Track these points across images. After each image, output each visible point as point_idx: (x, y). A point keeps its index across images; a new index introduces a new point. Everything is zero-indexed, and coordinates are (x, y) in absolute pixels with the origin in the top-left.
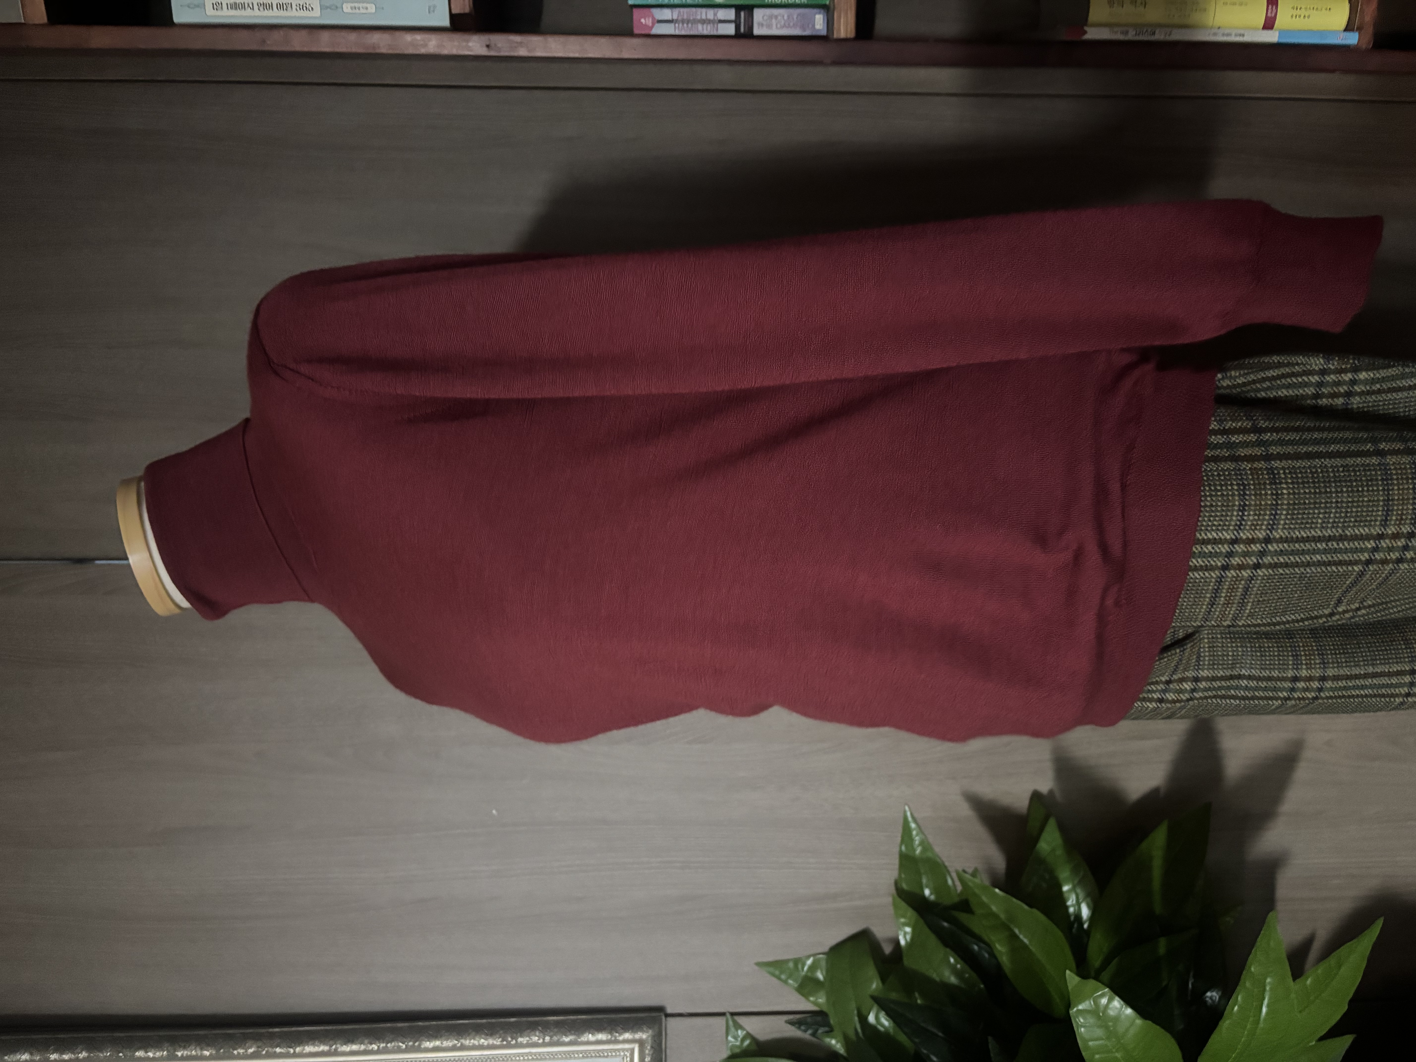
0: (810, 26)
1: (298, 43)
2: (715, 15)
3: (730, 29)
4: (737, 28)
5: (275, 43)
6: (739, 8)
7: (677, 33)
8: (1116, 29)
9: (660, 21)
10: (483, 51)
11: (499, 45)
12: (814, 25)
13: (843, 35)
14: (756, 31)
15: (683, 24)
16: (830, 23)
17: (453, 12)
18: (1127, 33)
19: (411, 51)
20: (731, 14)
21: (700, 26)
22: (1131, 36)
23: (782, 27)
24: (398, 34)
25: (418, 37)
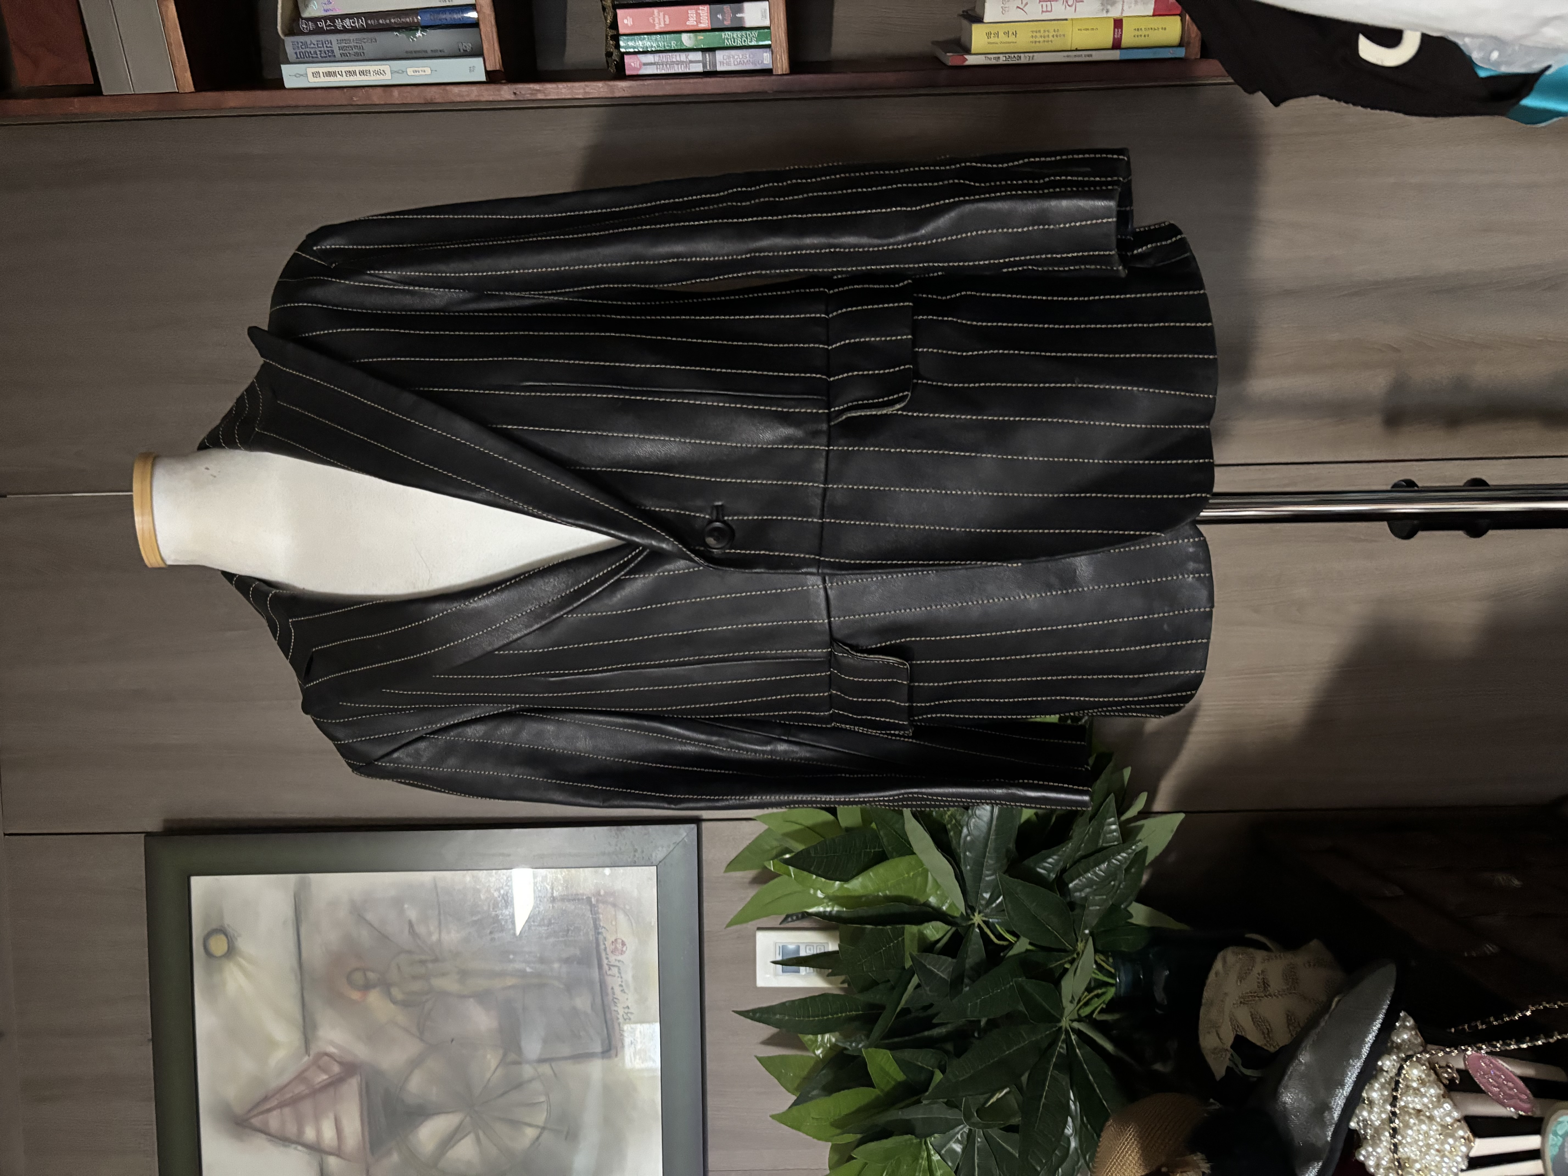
0: (760, 62)
1: (377, 98)
2: (687, 57)
3: (699, 68)
4: (704, 66)
5: (358, 98)
6: (704, 50)
7: (659, 72)
8: (989, 56)
9: (645, 64)
10: (512, 97)
11: (523, 92)
12: (762, 62)
13: (780, 73)
14: (720, 68)
15: (663, 65)
16: (774, 60)
17: (489, 69)
18: (999, 58)
19: (459, 99)
20: (698, 56)
21: (676, 66)
22: (1002, 60)
23: (739, 64)
24: (448, 88)
25: (464, 88)
